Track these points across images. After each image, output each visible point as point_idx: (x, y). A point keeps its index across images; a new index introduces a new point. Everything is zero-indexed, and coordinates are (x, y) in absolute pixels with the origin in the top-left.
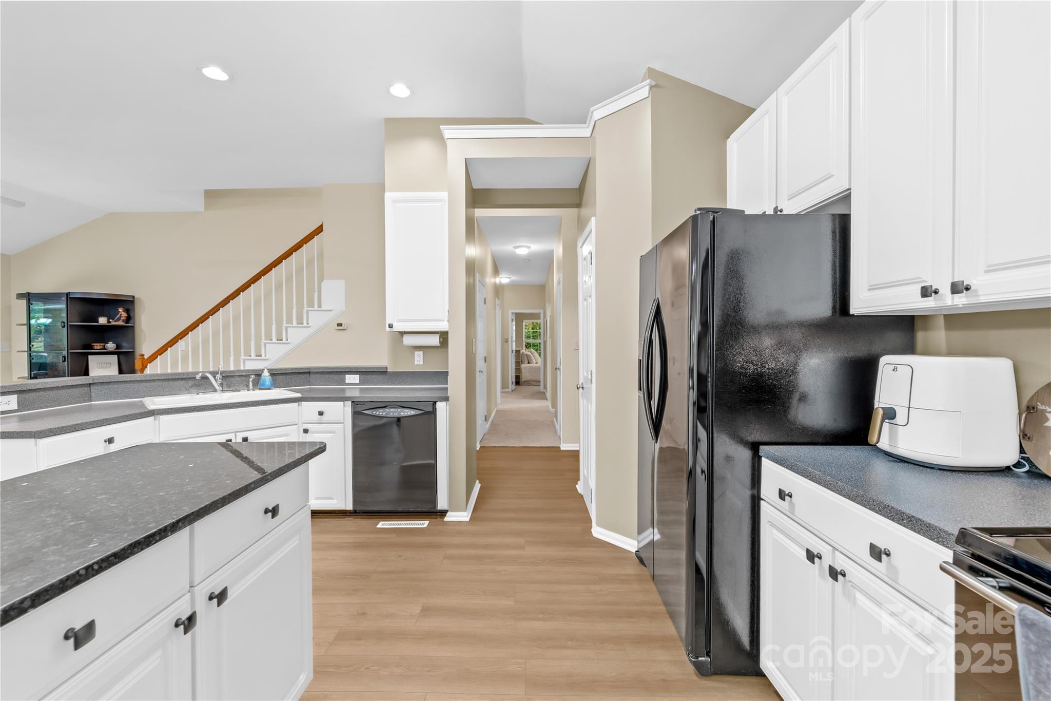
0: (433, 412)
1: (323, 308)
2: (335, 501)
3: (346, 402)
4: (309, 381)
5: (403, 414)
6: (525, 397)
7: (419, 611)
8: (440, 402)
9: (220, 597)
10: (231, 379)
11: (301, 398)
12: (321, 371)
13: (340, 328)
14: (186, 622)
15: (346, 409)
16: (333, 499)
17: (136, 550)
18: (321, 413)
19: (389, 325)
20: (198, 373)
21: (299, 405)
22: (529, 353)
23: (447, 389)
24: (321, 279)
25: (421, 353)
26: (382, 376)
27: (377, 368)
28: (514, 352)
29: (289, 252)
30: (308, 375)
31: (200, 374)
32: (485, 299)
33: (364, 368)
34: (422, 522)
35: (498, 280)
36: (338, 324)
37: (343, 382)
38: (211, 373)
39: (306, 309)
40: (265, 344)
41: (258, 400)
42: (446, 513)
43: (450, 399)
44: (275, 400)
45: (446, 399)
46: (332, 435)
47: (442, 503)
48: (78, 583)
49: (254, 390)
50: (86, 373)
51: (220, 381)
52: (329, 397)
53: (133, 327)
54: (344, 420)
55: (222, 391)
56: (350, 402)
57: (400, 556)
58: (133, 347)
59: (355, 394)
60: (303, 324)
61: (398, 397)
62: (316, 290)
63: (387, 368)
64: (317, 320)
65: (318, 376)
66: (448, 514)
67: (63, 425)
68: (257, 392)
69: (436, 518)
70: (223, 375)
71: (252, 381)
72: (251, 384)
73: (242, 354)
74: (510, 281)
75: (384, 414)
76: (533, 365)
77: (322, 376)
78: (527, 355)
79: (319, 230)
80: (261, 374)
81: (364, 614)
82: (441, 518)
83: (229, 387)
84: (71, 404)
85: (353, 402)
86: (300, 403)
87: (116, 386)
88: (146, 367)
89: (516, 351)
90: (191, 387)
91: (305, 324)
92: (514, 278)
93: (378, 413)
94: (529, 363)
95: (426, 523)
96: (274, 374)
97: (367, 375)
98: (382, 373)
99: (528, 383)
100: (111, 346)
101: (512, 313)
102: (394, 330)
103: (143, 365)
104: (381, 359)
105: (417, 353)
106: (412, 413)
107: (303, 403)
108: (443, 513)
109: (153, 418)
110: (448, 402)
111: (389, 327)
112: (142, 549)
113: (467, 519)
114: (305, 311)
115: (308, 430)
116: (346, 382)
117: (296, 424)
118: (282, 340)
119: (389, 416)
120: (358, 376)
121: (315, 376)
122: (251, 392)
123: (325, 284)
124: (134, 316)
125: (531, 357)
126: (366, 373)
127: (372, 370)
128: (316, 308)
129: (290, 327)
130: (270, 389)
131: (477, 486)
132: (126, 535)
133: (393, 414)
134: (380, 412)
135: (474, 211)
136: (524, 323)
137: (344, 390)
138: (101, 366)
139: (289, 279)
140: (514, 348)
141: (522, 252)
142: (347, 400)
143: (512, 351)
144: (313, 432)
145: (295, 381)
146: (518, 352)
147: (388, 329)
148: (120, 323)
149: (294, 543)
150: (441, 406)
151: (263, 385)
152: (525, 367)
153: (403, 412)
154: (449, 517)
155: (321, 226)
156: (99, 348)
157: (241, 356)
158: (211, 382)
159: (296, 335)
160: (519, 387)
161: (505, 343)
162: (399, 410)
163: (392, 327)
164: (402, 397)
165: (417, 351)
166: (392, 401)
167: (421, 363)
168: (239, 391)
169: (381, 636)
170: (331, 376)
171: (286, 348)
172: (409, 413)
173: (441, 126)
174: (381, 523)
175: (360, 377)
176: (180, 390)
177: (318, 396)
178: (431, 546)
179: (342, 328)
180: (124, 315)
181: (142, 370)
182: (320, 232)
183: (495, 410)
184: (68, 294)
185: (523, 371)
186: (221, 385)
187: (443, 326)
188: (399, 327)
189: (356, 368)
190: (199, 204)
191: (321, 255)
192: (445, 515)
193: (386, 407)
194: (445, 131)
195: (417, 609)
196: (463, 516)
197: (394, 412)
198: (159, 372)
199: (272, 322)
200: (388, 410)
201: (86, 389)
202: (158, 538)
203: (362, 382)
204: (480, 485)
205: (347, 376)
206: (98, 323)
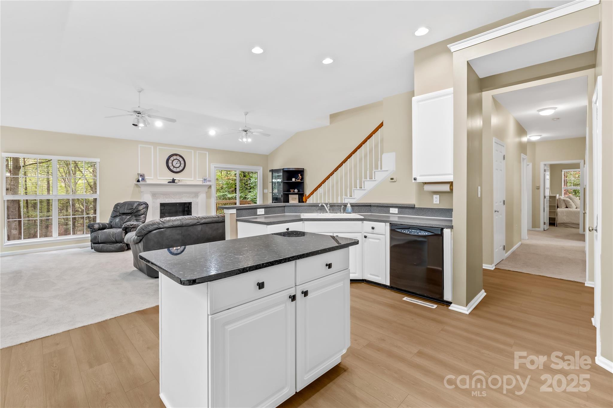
0: (441, 235)
1: (383, 169)
2: (380, 278)
3: (387, 223)
4: (370, 210)
5: (420, 234)
6: (557, 237)
7: (416, 352)
8: (446, 228)
9: (305, 293)
10: (334, 207)
11: (363, 219)
12: (377, 205)
13: (392, 180)
14: (292, 297)
15: (386, 227)
16: (379, 277)
17: (276, 263)
18: (373, 228)
19: (414, 178)
20: (320, 204)
21: (362, 222)
22: (568, 199)
23: (451, 221)
24: (382, 153)
25: (438, 196)
26: (412, 210)
27: (408, 205)
28: (548, 198)
29: (366, 140)
30: (370, 207)
31: (321, 204)
32: (504, 156)
33: (401, 204)
34: (432, 305)
35: (525, 139)
36: (391, 178)
37: (388, 212)
38: (325, 204)
39: (374, 170)
40: (354, 190)
41: (342, 218)
42: (451, 304)
43: (454, 227)
44: (351, 219)
45: (451, 227)
46: (379, 241)
47: (448, 296)
48: (260, 268)
49: (343, 213)
50: (288, 202)
51: (329, 208)
52: (377, 220)
53: (303, 182)
54: (385, 233)
55: (330, 212)
56: (389, 224)
57: (413, 319)
58: (303, 191)
59: (395, 219)
60: (372, 179)
61: (417, 223)
62: (379, 160)
63: (415, 205)
64: (380, 176)
65: (375, 208)
66: (452, 305)
67: (274, 221)
68: (345, 214)
69: (444, 306)
70: (331, 205)
71: (343, 209)
72: (342, 210)
73: (344, 195)
74: (540, 138)
75: (408, 232)
76: (573, 209)
77: (377, 208)
78: (564, 200)
79: (381, 125)
80: (347, 206)
81: (384, 340)
82: (446, 306)
83: (333, 211)
84: (279, 214)
85: (390, 223)
86: (363, 221)
87: (292, 207)
88: (307, 200)
89: (550, 197)
90: (318, 210)
91: (373, 179)
92: (545, 135)
93: (404, 232)
94: (567, 207)
95: (435, 306)
96: (353, 206)
97: (403, 209)
98: (411, 208)
99: (565, 225)
100: (296, 191)
101: (545, 165)
102: (417, 182)
103: (306, 199)
104: (411, 200)
105: (435, 196)
106: (427, 234)
107: (364, 221)
108: (449, 303)
109: (302, 222)
110: (452, 230)
111: (414, 180)
112: (278, 264)
113: (468, 313)
114: (373, 172)
115: (367, 237)
116: (390, 212)
117: (361, 233)
118: (362, 188)
119: (411, 234)
120: (397, 209)
121: (373, 208)
122: (342, 214)
123: (384, 156)
124: (304, 177)
125: (569, 202)
126: (402, 208)
127: (406, 206)
128: (379, 169)
129: (365, 181)
130: (350, 213)
131: (482, 294)
132: (275, 258)
133: (414, 233)
134: (406, 231)
135: (482, 94)
136: (563, 173)
137: (389, 217)
138: (293, 199)
139: (366, 156)
140: (548, 193)
141: (548, 113)
142: (387, 222)
143: (545, 197)
144: (369, 238)
145: (363, 210)
146: (552, 198)
147: (413, 181)
148: (299, 181)
149: (341, 284)
150: (447, 232)
151: (348, 211)
152: (562, 212)
153: (421, 233)
154: (453, 307)
155: (382, 123)
156: (292, 191)
157: (343, 196)
158: (325, 208)
159: (369, 185)
160: (553, 228)
161: (537, 190)
162: (418, 231)
163: (416, 180)
164: (420, 223)
165: (434, 195)
166: (413, 225)
167: (438, 203)
168: (337, 213)
169: (390, 354)
170: (382, 208)
171: (364, 192)
172: (424, 234)
173: (448, 46)
174: (406, 298)
175: (398, 210)
176: (314, 211)
177: (372, 219)
178: (434, 320)
179: (393, 181)
180: (301, 177)
181: (306, 202)
182: (382, 126)
183: (519, 243)
184: (283, 169)
185: (559, 214)
186: (329, 210)
187: (450, 178)
188: (420, 179)
189: (395, 204)
190: (327, 122)
191: (382, 140)
192: (450, 306)
193: (409, 228)
194: (451, 47)
195: (415, 351)
196: (465, 310)
197: (414, 232)
198: (311, 202)
199: (357, 178)
200: (411, 230)
201: (283, 208)
202: (283, 262)
203: (399, 213)
204: (485, 294)
205: (391, 209)
206: (292, 180)
